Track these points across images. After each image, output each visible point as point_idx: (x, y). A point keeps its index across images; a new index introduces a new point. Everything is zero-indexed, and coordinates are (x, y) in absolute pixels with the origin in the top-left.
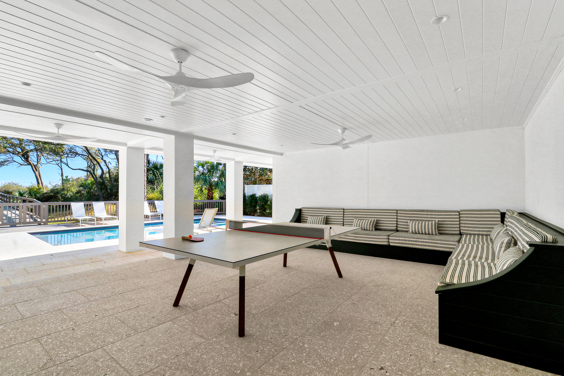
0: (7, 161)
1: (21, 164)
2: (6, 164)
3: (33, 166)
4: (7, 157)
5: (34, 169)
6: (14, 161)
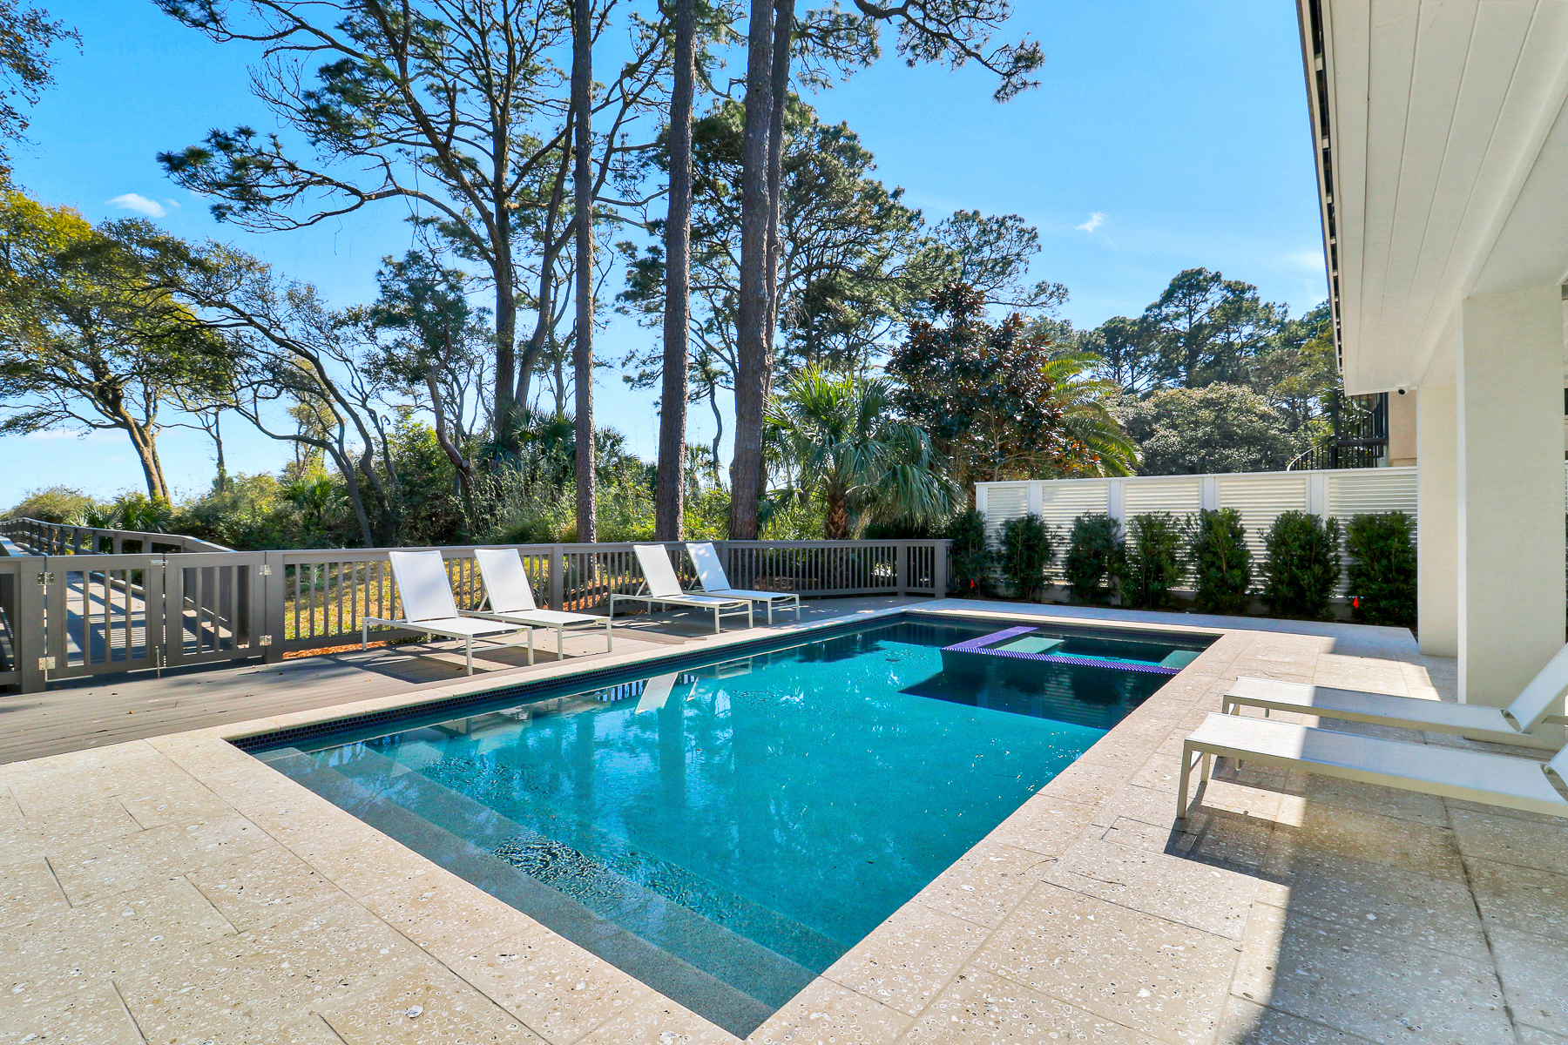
0: (48, 414)
1: (91, 425)
2: (43, 423)
3: (135, 429)
4: (48, 403)
5: (138, 438)
6: (70, 413)
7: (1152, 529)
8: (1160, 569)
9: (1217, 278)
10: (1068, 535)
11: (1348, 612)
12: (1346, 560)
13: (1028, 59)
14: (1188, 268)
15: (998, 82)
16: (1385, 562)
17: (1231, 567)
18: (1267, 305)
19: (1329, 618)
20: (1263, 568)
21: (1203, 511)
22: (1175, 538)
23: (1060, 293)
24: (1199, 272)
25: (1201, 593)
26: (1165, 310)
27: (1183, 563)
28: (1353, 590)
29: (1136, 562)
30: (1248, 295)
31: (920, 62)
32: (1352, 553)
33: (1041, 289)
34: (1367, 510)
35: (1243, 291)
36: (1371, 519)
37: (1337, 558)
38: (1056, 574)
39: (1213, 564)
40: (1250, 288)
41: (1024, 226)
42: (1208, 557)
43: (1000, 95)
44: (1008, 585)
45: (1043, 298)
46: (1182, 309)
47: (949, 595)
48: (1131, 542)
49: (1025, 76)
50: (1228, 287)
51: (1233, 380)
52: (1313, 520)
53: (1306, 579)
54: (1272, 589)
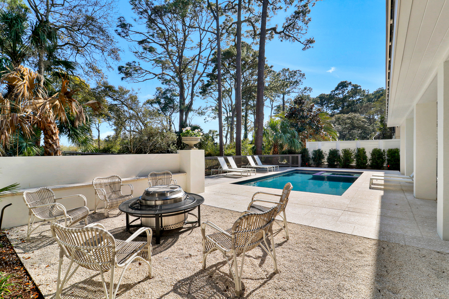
7: (346, 152)
8: (348, 160)
9: (350, 83)
10: (328, 154)
11: (387, 168)
12: (387, 158)
13: (311, 41)
14: (342, 81)
15: (304, 46)
16: (394, 158)
17: (363, 159)
18: (363, 90)
19: (383, 169)
20: (370, 160)
21: (357, 148)
22: (352, 154)
23: (310, 89)
24: (346, 82)
25: (357, 165)
26: (336, 92)
27: (353, 159)
28: (388, 164)
29: (343, 159)
30: (359, 88)
31: (284, 41)
32: (388, 156)
33: (305, 89)
34: (391, 148)
35: (357, 87)
36: (392, 150)
37: (385, 157)
38: (325, 161)
39: (360, 159)
40: (359, 86)
41: (301, 73)
42: (359, 157)
43: (304, 49)
44: (314, 164)
45: (306, 91)
46: (341, 92)
47: (301, 166)
48: (342, 154)
49: (310, 45)
50: (353, 86)
51: (355, 111)
52: (380, 150)
53: (379, 161)
54: (372, 163)
